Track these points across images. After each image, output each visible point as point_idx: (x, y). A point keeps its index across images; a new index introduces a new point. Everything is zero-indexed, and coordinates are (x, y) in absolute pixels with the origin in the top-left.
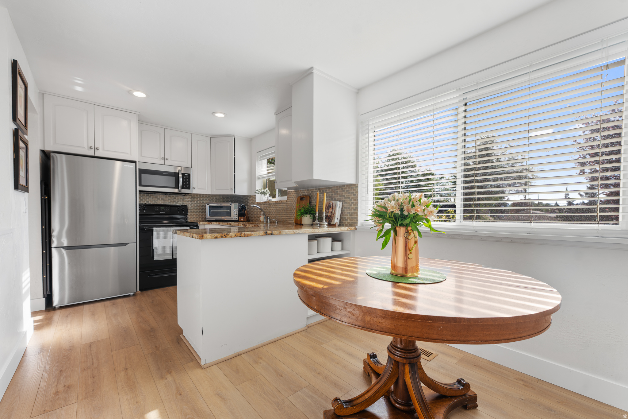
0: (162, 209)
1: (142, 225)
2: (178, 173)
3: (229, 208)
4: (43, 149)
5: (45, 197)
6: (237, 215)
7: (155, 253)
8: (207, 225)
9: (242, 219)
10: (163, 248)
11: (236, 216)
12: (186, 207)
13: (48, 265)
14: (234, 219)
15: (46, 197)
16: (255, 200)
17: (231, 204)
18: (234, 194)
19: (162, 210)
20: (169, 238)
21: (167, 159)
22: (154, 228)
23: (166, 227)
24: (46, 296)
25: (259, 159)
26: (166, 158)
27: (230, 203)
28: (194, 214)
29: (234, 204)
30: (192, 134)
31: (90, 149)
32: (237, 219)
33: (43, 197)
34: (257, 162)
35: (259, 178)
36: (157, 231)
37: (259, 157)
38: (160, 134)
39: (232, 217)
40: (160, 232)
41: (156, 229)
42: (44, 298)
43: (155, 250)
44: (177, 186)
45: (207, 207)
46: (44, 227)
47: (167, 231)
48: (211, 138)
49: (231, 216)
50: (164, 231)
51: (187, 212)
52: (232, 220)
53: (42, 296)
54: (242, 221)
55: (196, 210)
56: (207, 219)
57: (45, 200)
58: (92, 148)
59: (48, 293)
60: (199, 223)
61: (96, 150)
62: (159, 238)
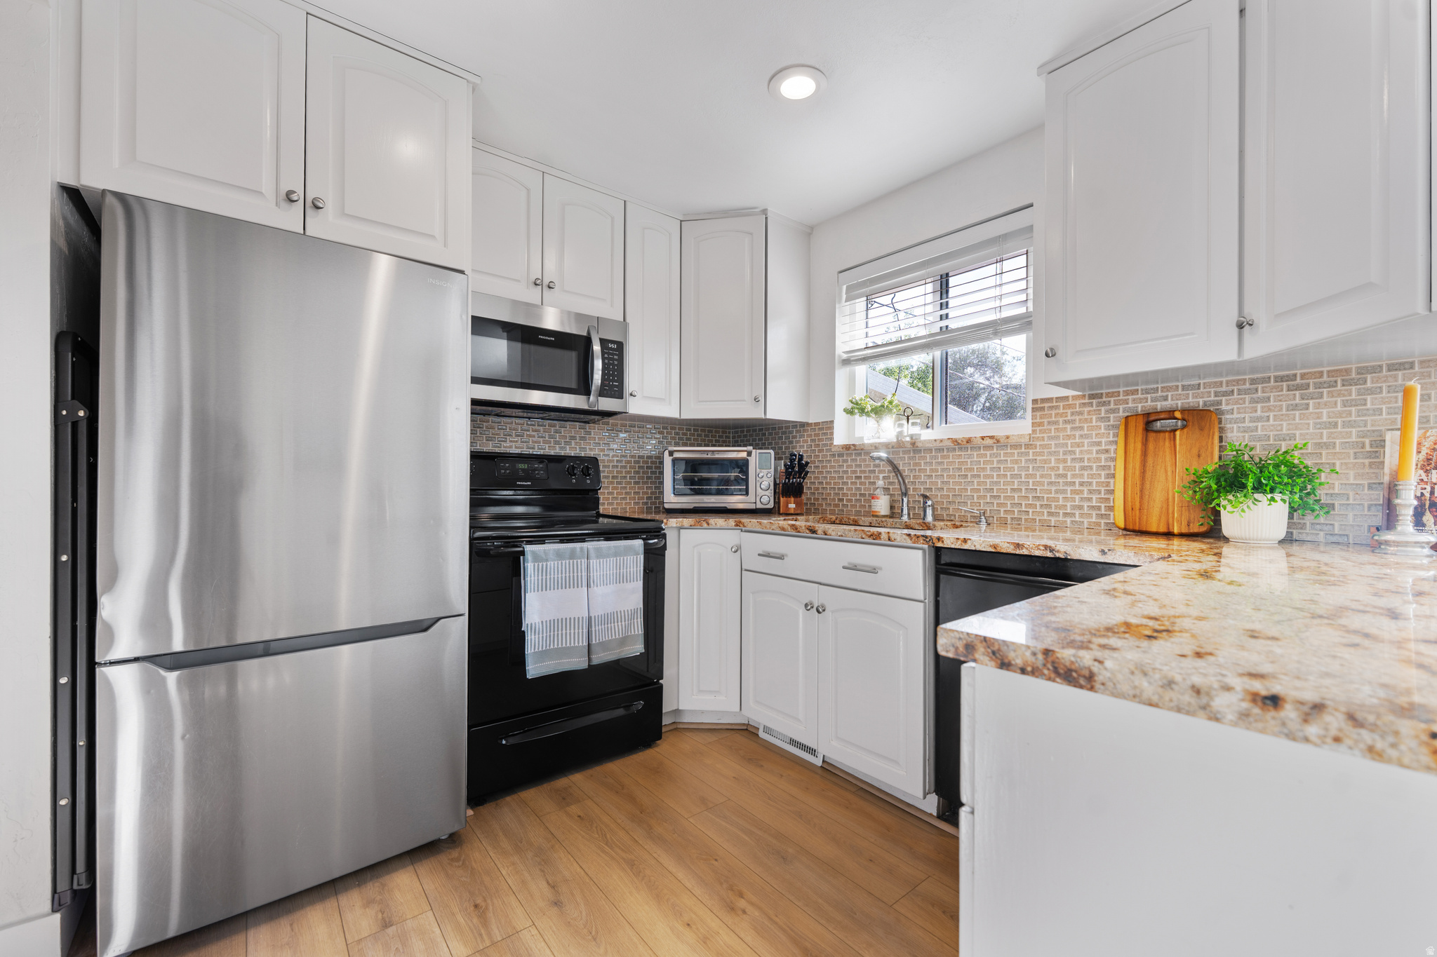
0: (523, 470)
1: (478, 534)
2: (588, 340)
3: (742, 466)
4: (71, 181)
5: (72, 412)
6: (770, 493)
7: (529, 650)
8: (691, 527)
9: (792, 506)
10: (556, 625)
11: (767, 493)
12: (594, 461)
13: (81, 743)
14: (759, 506)
15: (81, 413)
16: (832, 439)
17: (749, 454)
18: (763, 417)
19: (521, 473)
20: (578, 585)
21: (551, 285)
22: (529, 548)
23: (562, 542)
24: (67, 899)
25: (844, 296)
26: (546, 282)
27: (750, 448)
28: (614, 488)
29: (758, 451)
30: (628, 204)
31: (284, 205)
32: (771, 505)
33: (64, 413)
34: (837, 306)
35: (846, 362)
36: (537, 558)
37: (845, 287)
38: (528, 190)
39: (751, 497)
40: (547, 560)
41: (533, 553)
42: (58, 916)
43: (530, 638)
44: (584, 387)
45: (668, 461)
46: (64, 558)
47: (572, 555)
48: (681, 221)
49: (747, 494)
50: (559, 556)
51: (599, 481)
52: (752, 506)
53: (47, 905)
54: (792, 512)
55: (621, 472)
56: (666, 506)
57: (75, 425)
58: (294, 197)
59: (75, 887)
60: (665, 521)
61: (310, 211)
62: (544, 587)
